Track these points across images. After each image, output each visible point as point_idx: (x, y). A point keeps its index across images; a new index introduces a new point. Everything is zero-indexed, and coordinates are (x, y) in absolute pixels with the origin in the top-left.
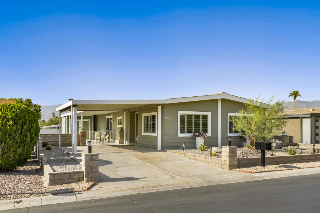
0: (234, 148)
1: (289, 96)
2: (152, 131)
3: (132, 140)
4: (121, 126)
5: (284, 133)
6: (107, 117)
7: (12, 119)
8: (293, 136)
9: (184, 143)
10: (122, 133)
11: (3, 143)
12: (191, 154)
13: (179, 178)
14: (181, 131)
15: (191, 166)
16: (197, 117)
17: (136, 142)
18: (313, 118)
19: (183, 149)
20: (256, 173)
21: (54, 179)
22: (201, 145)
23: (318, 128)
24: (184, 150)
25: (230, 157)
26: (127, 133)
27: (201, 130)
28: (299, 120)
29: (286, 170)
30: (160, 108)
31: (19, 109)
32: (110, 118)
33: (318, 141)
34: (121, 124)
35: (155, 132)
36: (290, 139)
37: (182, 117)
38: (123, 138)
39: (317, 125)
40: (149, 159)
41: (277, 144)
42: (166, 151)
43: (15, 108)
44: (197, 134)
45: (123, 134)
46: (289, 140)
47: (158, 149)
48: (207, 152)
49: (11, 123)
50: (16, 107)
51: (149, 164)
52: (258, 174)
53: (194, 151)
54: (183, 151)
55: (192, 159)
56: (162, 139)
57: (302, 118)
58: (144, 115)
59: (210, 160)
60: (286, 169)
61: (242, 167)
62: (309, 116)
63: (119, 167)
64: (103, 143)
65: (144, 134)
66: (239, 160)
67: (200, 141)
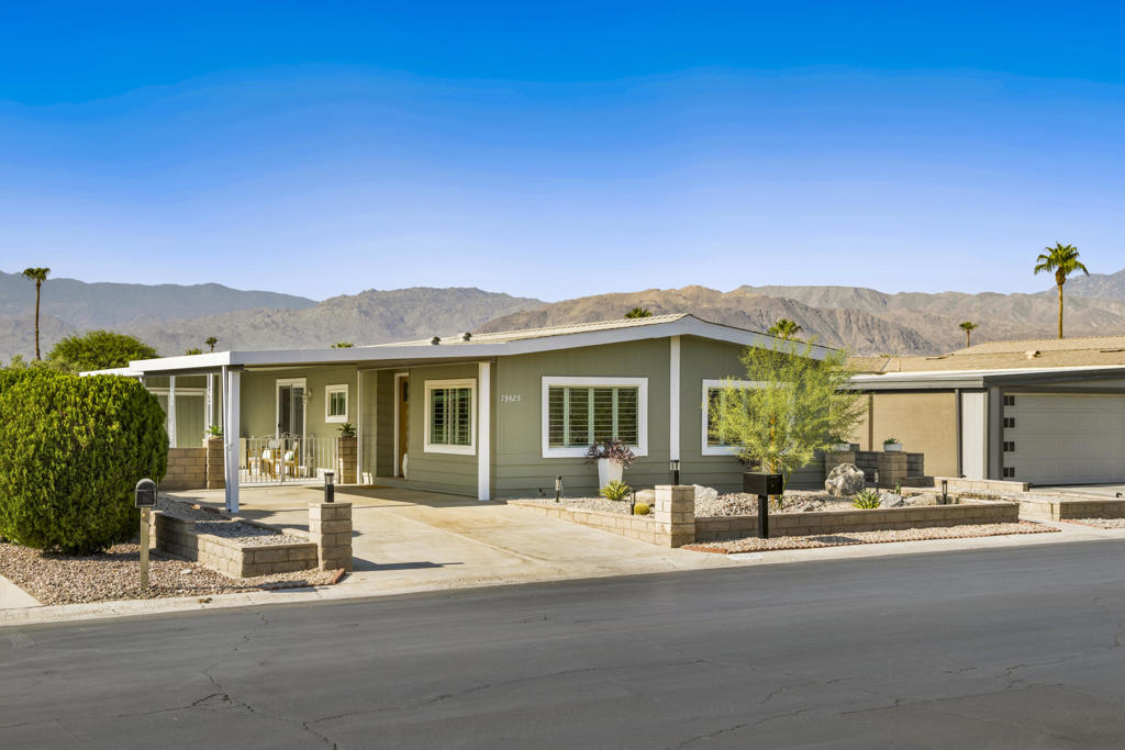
0: (684, 490)
1: (1038, 268)
2: (457, 439)
3: (384, 468)
4: (343, 419)
5: (890, 442)
6: (280, 383)
7: (118, 417)
8: (922, 455)
9: (560, 478)
10: (348, 444)
11: (102, 478)
12: (578, 510)
13: (543, 563)
14: (550, 441)
15: (574, 539)
16: (603, 395)
17: (401, 476)
18: (995, 391)
19: (557, 496)
20: (737, 552)
21: (254, 563)
22: (612, 484)
23: (1012, 425)
24: (561, 499)
25: (674, 512)
26: (366, 443)
27: (615, 434)
28: (953, 397)
29: (821, 546)
30: (485, 369)
31: (127, 391)
32: (295, 386)
33: (1012, 470)
34: (342, 412)
35: (470, 444)
36: (908, 462)
37: (556, 394)
38: (354, 463)
39: (1007, 415)
40: (456, 523)
41: (848, 480)
42: (506, 503)
43: (117, 388)
44: (601, 449)
45: (354, 448)
46: (905, 466)
47: (480, 498)
48: (624, 506)
49: (116, 426)
50: (120, 386)
51: (461, 536)
52: (743, 554)
53: (589, 501)
54: (557, 501)
55: (581, 523)
56: (493, 465)
57: (962, 390)
58: (430, 385)
59: (627, 524)
60: (823, 544)
61: (708, 541)
62: (980, 384)
63: (382, 542)
64: (283, 480)
65: (430, 448)
66: (698, 521)
67: (610, 472)
